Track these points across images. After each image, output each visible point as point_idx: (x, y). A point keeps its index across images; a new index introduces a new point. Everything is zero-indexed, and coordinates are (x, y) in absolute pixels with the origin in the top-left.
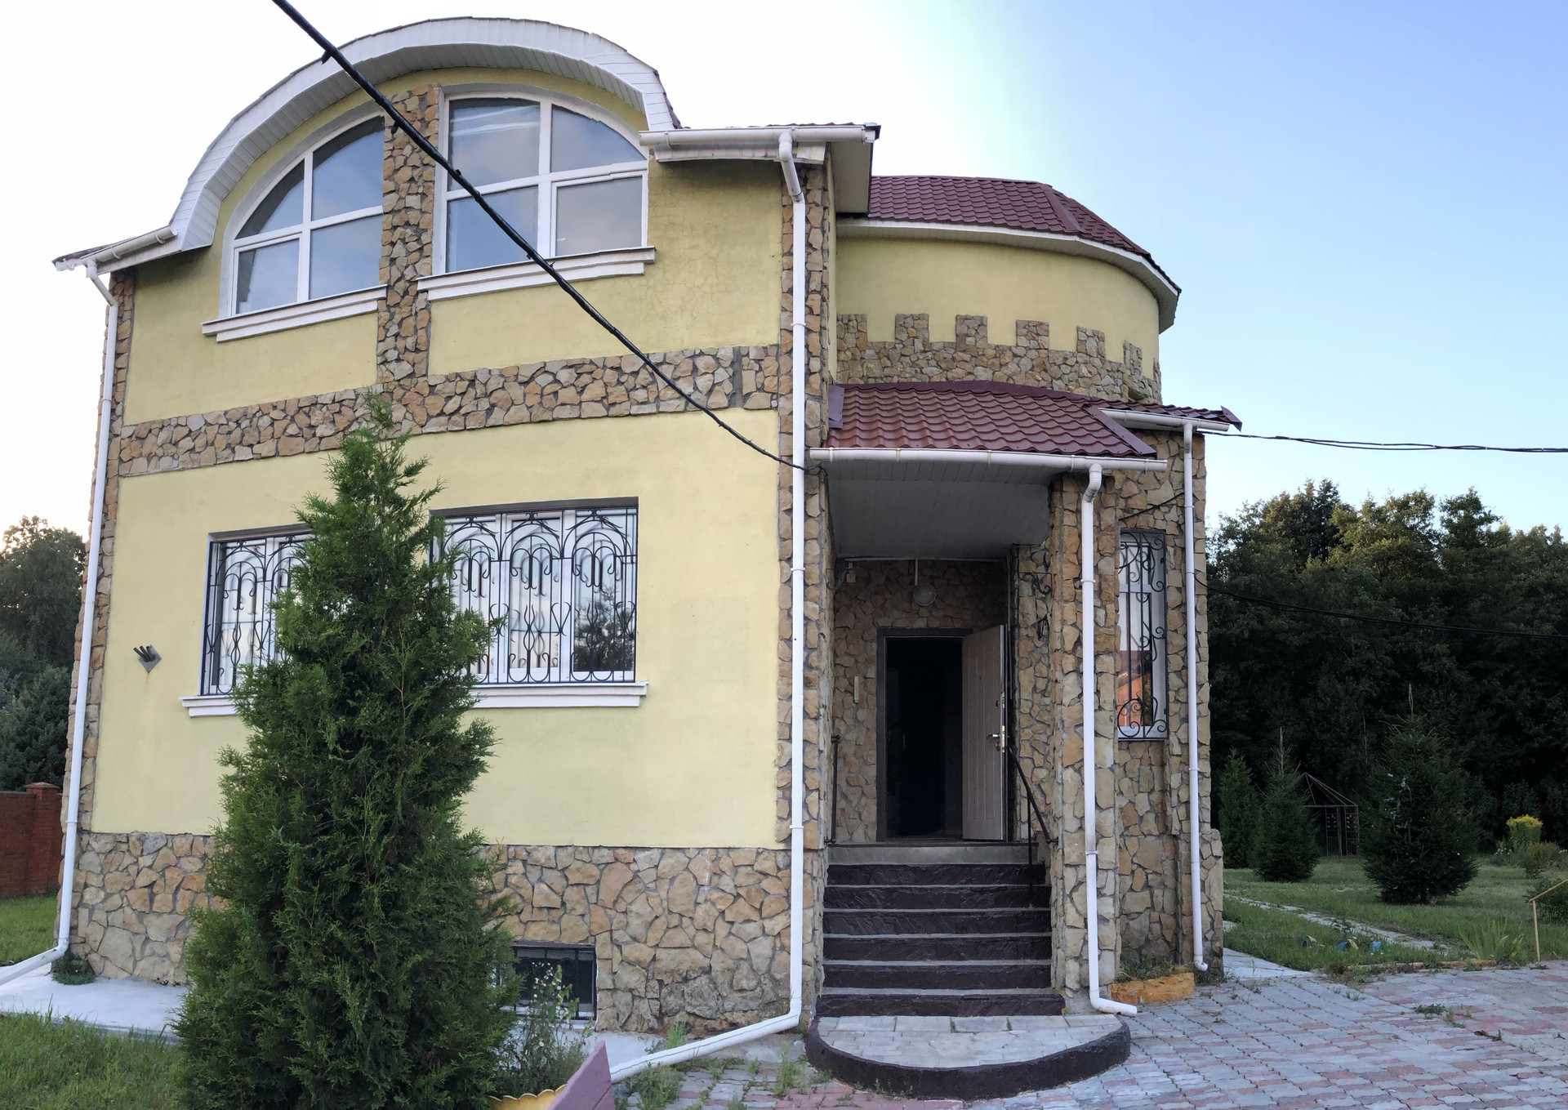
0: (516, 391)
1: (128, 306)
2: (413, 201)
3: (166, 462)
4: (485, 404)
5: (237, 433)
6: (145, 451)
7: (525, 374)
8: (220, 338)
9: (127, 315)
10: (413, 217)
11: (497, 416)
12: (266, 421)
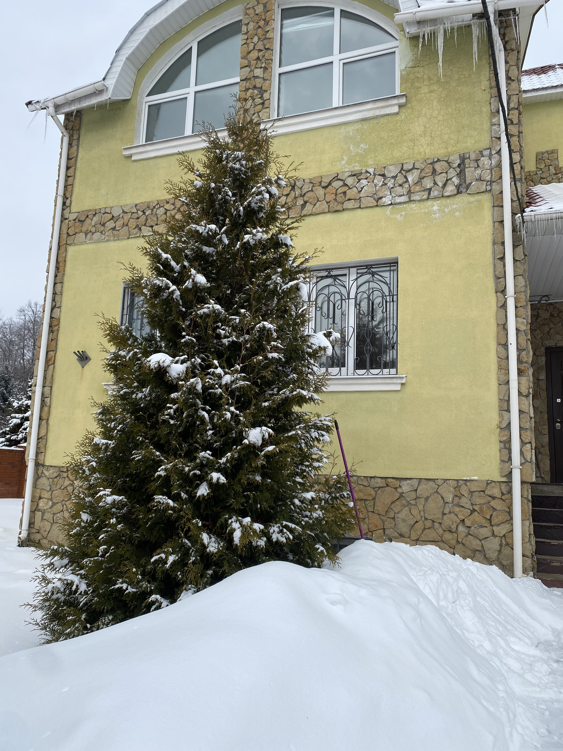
0: (320, 192)
1: (75, 137)
2: (258, 72)
3: (97, 236)
4: (300, 202)
5: (143, 218)
6: (84, 229)
7: (326, 181)
8: (134, 158)
9: (75, 143)
10: (258, 82)
11: (309, 208)
12: (162, 210)
